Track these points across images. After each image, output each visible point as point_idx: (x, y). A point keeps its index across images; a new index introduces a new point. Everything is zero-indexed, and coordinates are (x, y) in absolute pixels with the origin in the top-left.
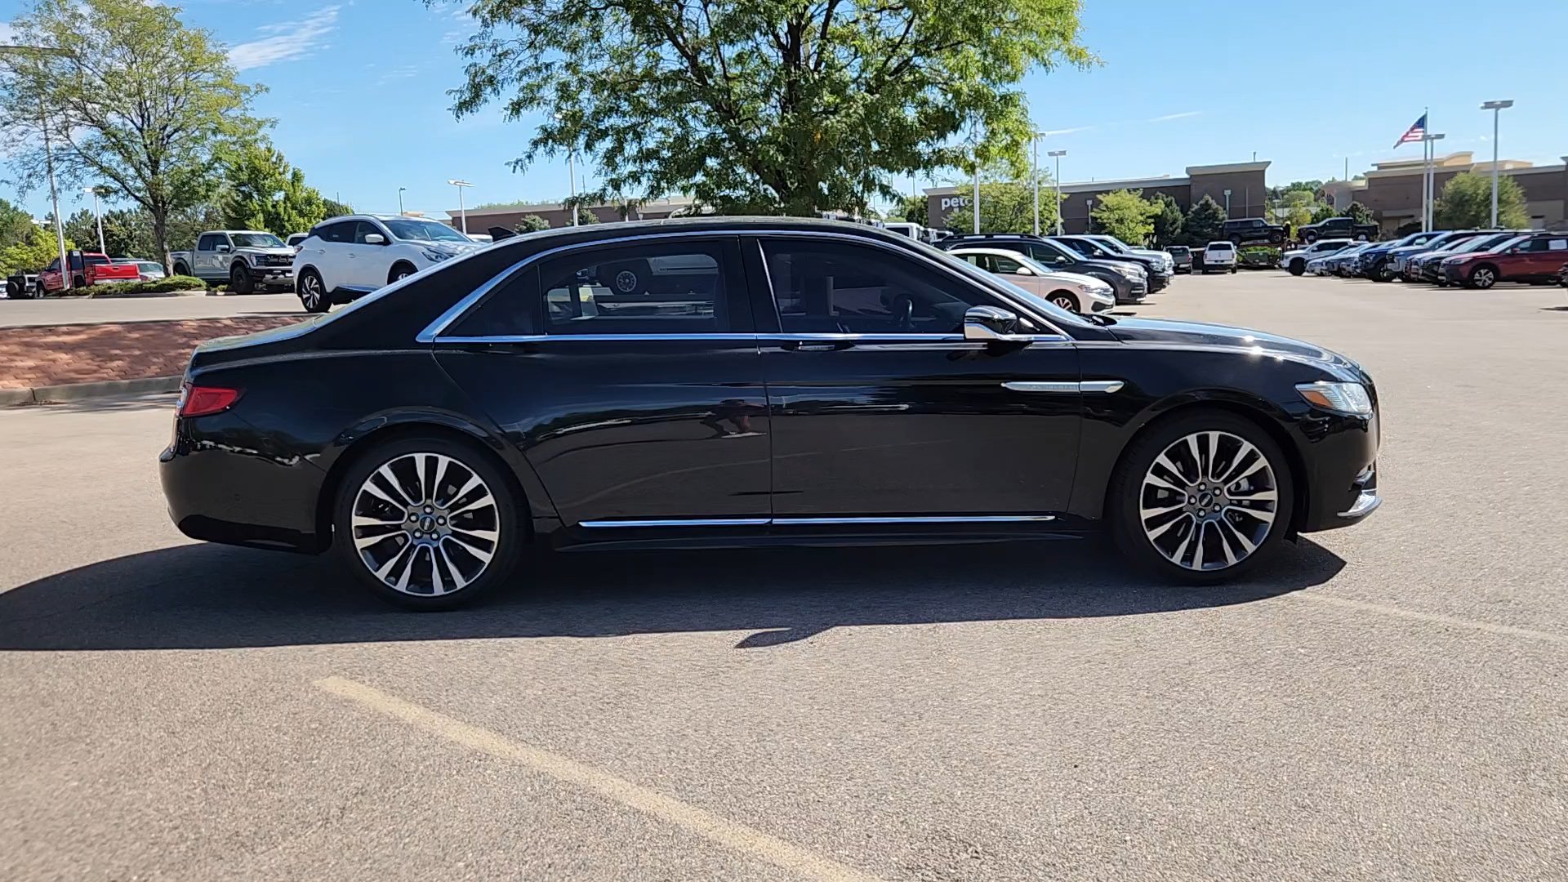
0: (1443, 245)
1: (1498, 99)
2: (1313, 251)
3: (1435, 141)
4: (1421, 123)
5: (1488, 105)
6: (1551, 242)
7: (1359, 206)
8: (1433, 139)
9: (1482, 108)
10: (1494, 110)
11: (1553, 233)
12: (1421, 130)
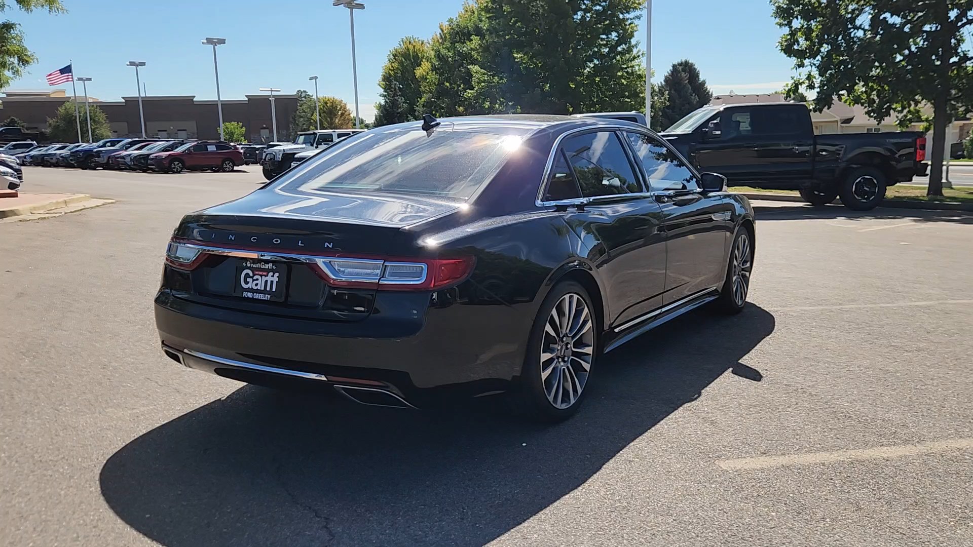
0: (129, 147)
1: (137, 61)
2: (10, 149)
3: (86, 82)
4: (67, 70)
5: (132, 64)
6: (208, 146)
7: (16, 119)
8: (85, 80)
9: (127, 65)
10: (135, 67)
11: (209, 141)
12: (70, 74)
